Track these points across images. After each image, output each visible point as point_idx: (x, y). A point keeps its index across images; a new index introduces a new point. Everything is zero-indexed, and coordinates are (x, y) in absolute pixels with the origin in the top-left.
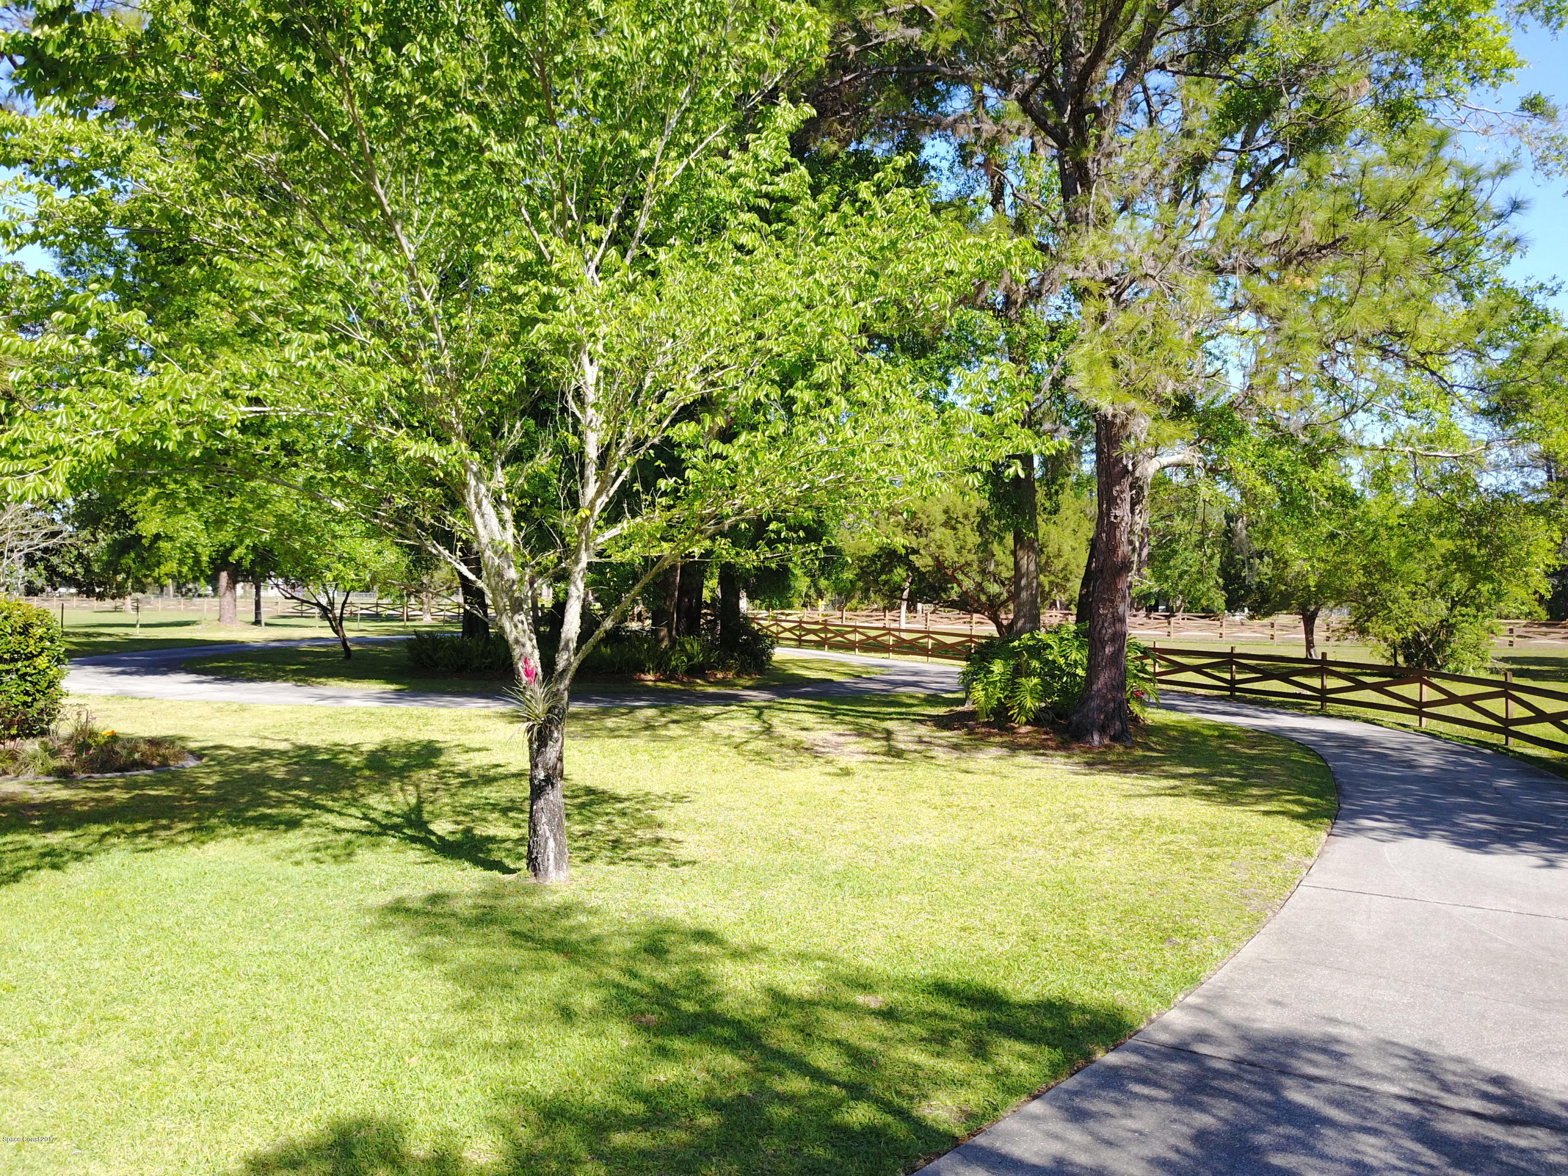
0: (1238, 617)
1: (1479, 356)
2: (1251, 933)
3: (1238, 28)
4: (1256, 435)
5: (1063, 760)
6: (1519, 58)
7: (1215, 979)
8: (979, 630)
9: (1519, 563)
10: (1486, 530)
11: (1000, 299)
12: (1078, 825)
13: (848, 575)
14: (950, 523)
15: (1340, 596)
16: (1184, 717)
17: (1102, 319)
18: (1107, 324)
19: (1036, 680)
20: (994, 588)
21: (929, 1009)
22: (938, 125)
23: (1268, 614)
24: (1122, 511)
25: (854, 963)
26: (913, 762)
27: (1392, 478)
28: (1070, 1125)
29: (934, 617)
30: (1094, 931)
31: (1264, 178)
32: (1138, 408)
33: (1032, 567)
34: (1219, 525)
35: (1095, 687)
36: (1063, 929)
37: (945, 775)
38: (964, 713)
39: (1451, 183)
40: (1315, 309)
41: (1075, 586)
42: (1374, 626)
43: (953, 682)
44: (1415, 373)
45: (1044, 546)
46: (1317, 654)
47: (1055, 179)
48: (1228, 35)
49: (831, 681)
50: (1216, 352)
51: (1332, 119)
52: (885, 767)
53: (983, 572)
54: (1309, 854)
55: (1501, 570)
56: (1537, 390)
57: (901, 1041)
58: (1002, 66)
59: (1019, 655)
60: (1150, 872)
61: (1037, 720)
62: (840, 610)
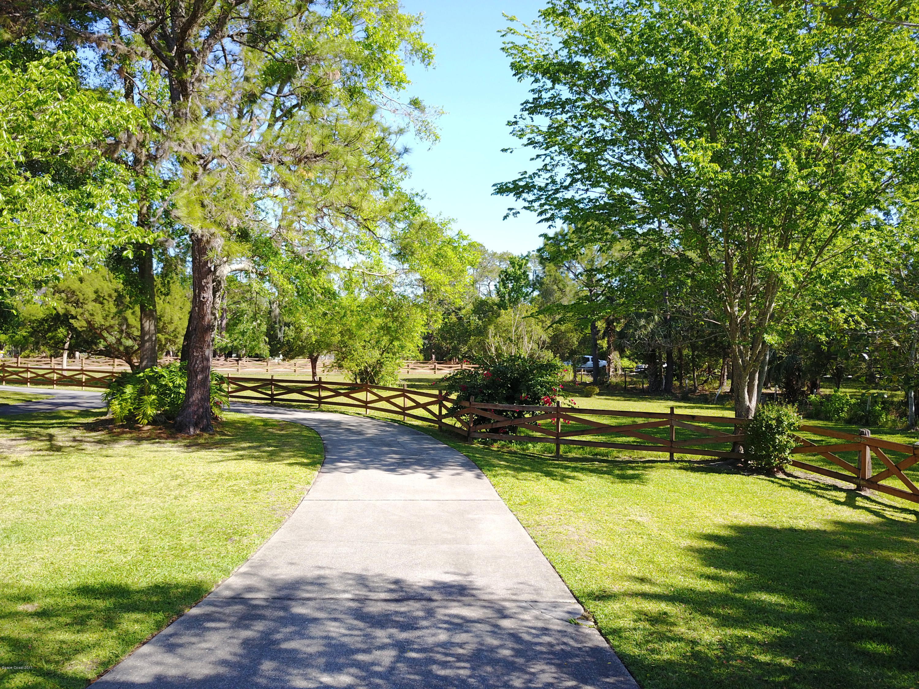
0: (277, 360)
1: (392, 225)
2: (276, 529)
3: (273, 26)
4: (284, 256)
5: (171, 445)
6: (408, 79)
7: (256, 556)
8: (118, 369)
9: (410, 331)
10: (396, 314)
11: (131, 158)
12: (178, 481)
13: (23, 333)
14: (99, 299)
15: (329, 347)
16: (245, 416)
17: (195, 177)
18: (198, 181)
19: (154, 397)
20: (129, 343)
21: (72, 605)
22: (88, 39)
23: (292, 358)
24: (208, 295)
25: (17, 585)
26: (69, 453)
27: (353, 285)
28: (166, 655)
29: (88, 361)
30: (186, 540)
31: (288, 113)
32: (216, 232)
33: (152, 328)
34: (266, 308)
35: (191, 400)
36: (166, 543)
37: (91, 459)
38: (106, 420)
39: (378, 134)
40: (312, 189)
41: (181, 340)
42: (346, 364)
43: (98, 402)
44: (364, 231)
45: (161, 316)
46: (317, 379)
47: (167, 90)
48: (268, 29)
49: (7, 405)
50: (263, 207)
51: (322, 89)
52: (47, 458)
53: (121, 332)
54: (309, 483)
55: (402, 334)
56: (416, 245)
57: (51, 628)
58: (131, 10)
59: (143, 381)
60: (221, 503)
61: (154, 422)
62: (16, 357)
